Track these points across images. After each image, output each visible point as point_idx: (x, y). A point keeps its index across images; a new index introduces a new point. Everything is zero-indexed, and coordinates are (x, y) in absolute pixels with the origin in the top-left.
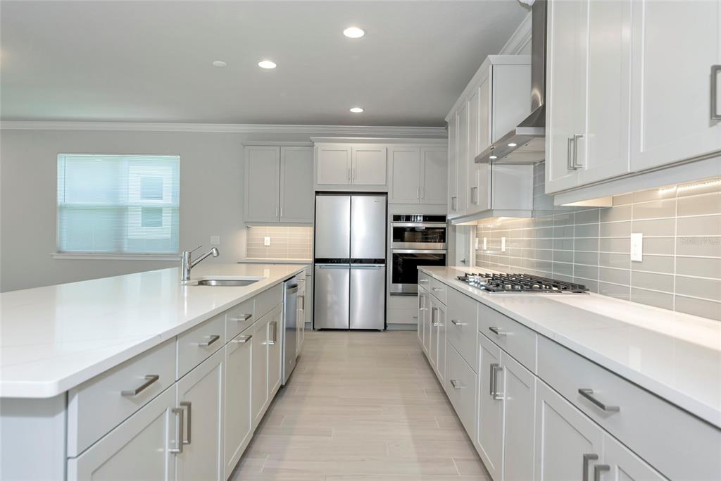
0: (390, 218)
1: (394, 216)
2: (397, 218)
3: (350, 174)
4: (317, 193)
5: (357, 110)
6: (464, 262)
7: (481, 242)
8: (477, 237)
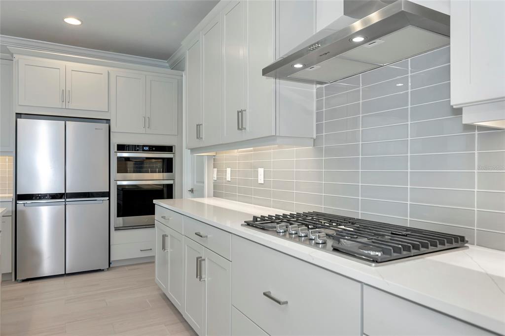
0: (114, 148)
1: (118, 145)
2: (121, 148)
3: (65, 96)
4: (19, 115)
5: (73, 21)
6: (192, 191)
7: (221, 172)
8: (214, 168)
